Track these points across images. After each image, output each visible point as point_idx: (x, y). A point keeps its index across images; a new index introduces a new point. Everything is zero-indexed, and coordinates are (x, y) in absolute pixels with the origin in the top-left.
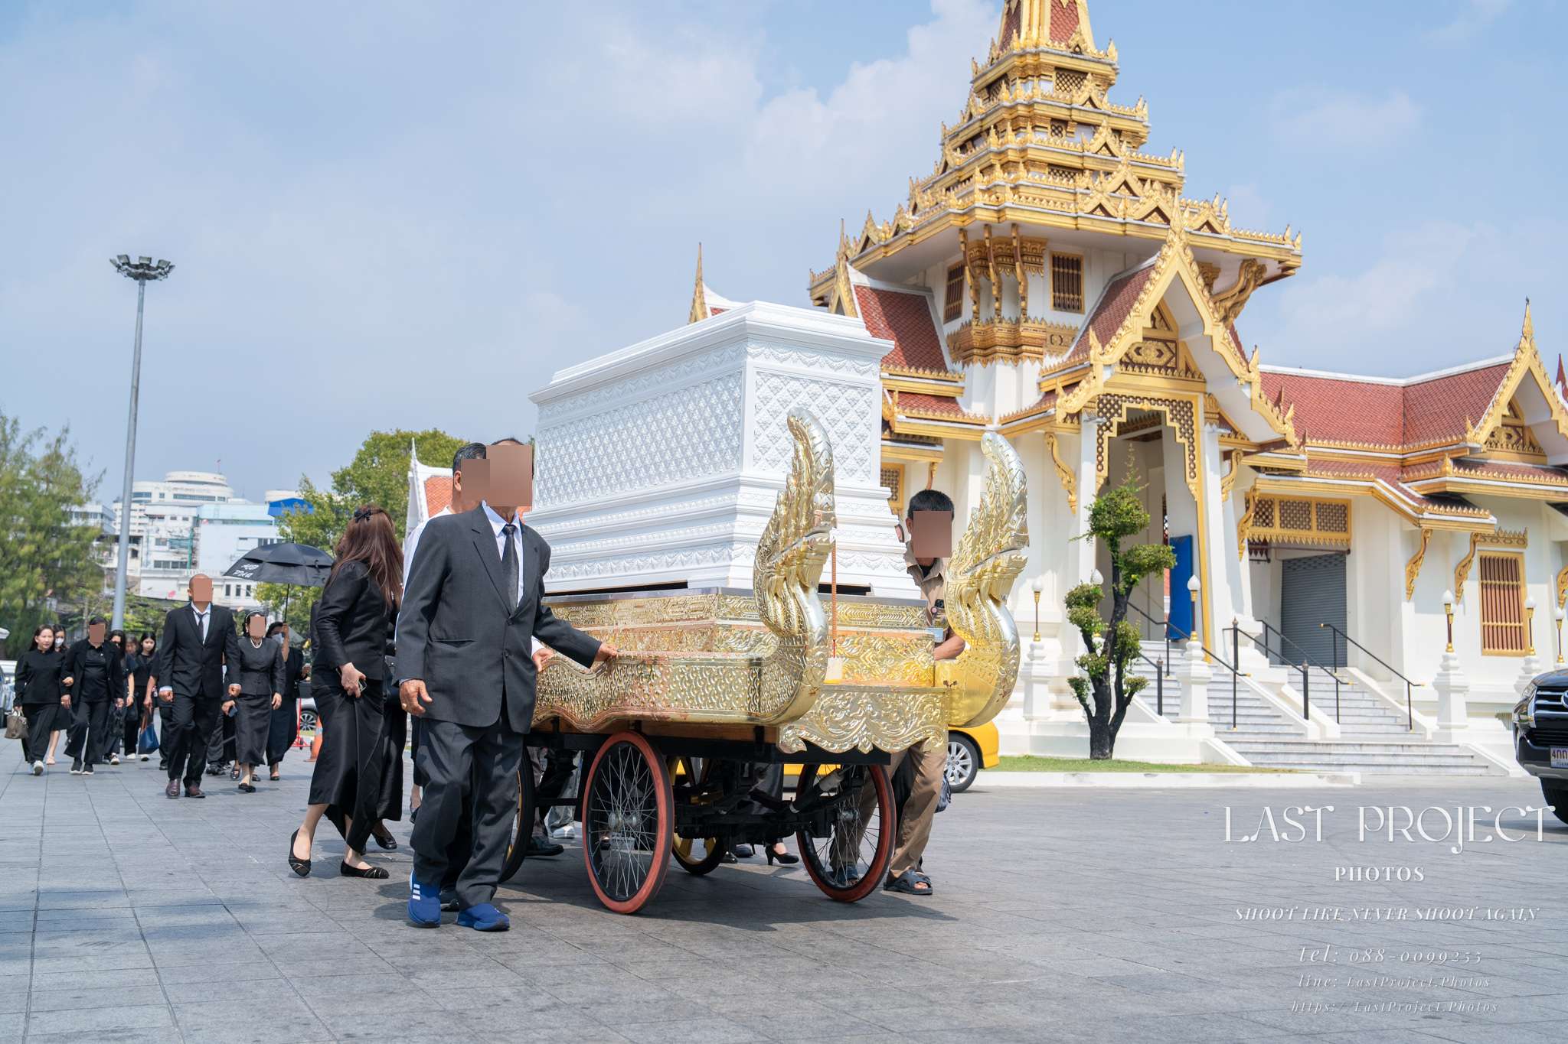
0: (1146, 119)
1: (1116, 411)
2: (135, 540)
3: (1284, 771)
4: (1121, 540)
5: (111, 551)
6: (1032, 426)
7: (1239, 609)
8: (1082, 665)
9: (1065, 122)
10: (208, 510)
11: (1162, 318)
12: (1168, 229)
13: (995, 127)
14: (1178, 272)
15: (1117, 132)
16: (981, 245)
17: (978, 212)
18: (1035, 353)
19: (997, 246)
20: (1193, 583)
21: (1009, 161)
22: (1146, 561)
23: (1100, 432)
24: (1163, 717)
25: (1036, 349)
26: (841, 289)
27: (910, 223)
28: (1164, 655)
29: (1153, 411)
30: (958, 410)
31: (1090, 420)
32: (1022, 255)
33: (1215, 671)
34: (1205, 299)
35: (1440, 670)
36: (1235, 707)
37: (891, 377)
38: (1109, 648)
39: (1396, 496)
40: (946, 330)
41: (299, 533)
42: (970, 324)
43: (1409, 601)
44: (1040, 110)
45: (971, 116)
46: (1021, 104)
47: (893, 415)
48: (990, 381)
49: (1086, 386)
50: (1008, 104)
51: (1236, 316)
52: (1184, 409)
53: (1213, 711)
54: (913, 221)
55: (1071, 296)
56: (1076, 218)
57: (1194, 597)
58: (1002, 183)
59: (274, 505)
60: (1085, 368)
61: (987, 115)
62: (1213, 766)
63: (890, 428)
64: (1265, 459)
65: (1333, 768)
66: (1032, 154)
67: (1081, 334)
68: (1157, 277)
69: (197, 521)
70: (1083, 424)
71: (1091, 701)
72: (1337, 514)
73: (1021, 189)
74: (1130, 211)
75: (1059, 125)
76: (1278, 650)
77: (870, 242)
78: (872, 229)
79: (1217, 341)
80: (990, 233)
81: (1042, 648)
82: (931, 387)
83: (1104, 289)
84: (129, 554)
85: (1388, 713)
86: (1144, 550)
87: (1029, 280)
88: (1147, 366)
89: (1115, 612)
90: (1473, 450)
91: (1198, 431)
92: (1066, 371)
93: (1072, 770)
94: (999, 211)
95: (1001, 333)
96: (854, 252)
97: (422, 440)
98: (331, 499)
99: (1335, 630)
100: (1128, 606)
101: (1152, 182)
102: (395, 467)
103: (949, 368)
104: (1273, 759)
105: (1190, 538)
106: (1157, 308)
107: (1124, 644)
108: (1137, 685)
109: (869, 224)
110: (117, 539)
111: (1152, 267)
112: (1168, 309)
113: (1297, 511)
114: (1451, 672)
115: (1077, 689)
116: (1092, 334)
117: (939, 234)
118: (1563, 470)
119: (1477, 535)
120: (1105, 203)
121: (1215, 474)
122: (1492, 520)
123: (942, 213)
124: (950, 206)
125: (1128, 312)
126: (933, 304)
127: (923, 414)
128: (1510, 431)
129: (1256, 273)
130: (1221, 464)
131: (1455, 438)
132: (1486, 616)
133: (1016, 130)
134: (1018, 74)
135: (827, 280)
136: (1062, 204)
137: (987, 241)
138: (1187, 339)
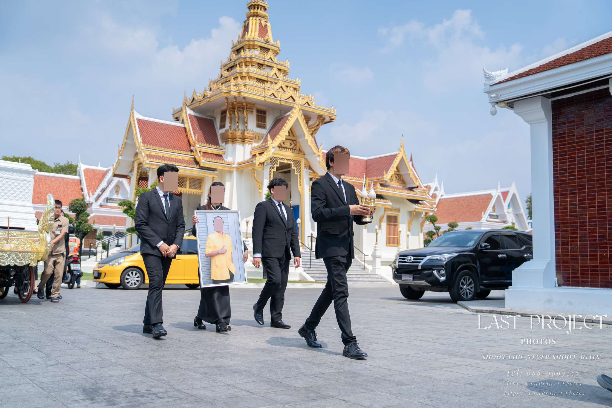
0: (289, 66)
1: (276, 163)
6: (248, 166)
7: (313, 230)
9: (262, 65)
11: (292, 132)
12: (294, 103)
13: (239, 64)
14: (297, 118)
15: (279, 70)
16: (233, 104)
17: (232, 92)
18: (250, 141)
19: (238, 104)
20: (299, 221)
21: (243, 76)
23: (270, 169)
26: (184, 115)
27: (209, 94)
29: (287, 163)
30: (223, 160)
31: (267, 165)
32: (247, 108)
33: (305, 250)
34: (306, 127)
35: (373, 251)
37: (200, 147)
40: (220, 132)
42: (228, 130)
43: (365, 228)
44: (254, 60)
45: (231, 60)
46: (248, 57)
47: (200, 160)
48: (234, 150)
49: (266, 154)
50: (243, 57)
51: (315, 133)
52: (298, 163)
54: (210, 94)
55: (262, 123)
56: (265, 97)
58: (240, 83)
60: (266, 148)
61: (236, 60)
62: (303, 281)
63: (199, 164)
66: (251, 75)
67: (265, 136)
68: (291, 119)
70: (265, 167)
73: (247, 86)
74: (283, 96)
75: (260, 65)
77: (194, 100)
78: (195, 95)
79: (309, 141)
80: (236, 100)
82: (214, 151)
83: (273, 122)
85: (358, 264)
87: (249, 116)
88: (286, 148)
90: (386, 181)
91: (302, 171)
92: (260, 148)
93: (257, 282)
94: (239, 93)
95: (238, 134)
96: (189, 102)
101: (290, 87)
103: (220, 145)
105: (298, 206)
106: (291, 129)
109: (194, 93)
111: (289, 115)
112: (294, 130)
114: (377, 251)
116: (269, 138)
117: (219, 98)
118: (411, 189)
119: (386, 208)
120: (274, 93)
121: (307, 185)
122: (391, 203)
123: (220, 92)
124: (222, 90)
125: (281, 130)
126: (216, 123)
127: (211, 160)
128: (397, 176)
129: (322, 120)
130: (309, 183)
131: (381, 177)
132: (387, 234)
133: (246, 66)
134: (247, 47)
135: (179, 112)
136: (260, 92)
137: (235, 103)
138: (299, 140)
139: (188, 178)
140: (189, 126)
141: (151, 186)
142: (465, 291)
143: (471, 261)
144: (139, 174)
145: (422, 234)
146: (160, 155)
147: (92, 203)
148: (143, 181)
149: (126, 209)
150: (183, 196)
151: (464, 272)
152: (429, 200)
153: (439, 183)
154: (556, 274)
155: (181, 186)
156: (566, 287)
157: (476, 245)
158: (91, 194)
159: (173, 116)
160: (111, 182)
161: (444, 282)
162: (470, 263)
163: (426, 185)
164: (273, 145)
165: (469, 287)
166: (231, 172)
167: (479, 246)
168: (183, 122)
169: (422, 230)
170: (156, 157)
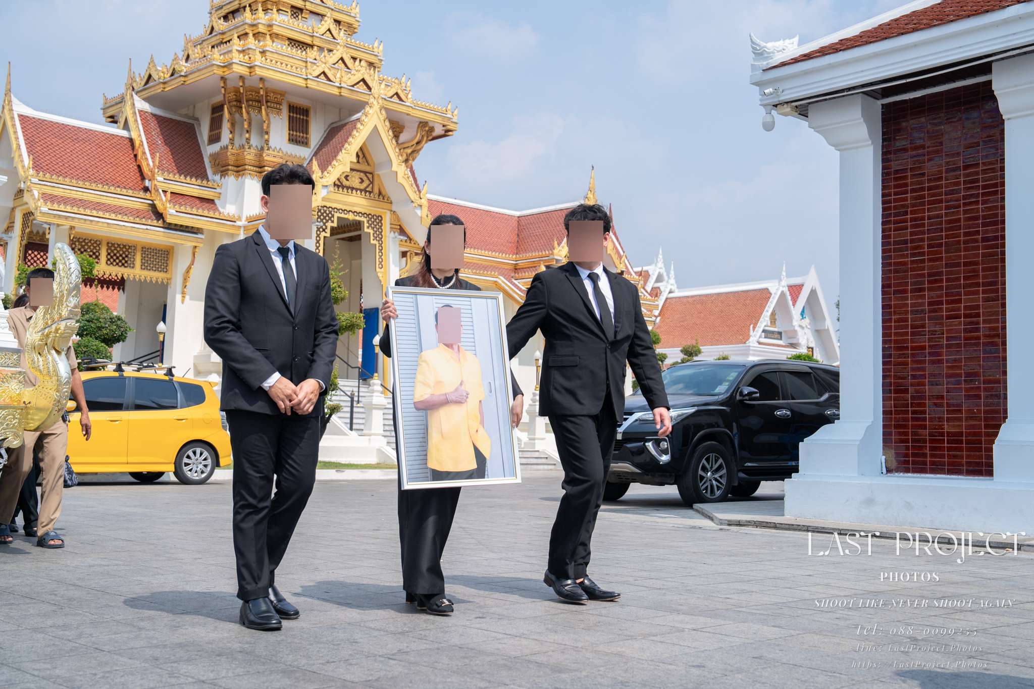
0: (358, 15)
1: (330, 218)
9: (301, 10)
11: (364, 156)
12: (370, 95)
13: (250, 6)
14: (376, 126)
15: (338, 22)
16: (237, 91)
17: (235, 66)
19: (249, 93)
21: (259, 33)
22: (344, 323)
23: (318, 232)
24: (353, 432)
26: (128, 111)
28: (356, 389)
29: (354, 220)
30: (216, 210)
32: (267, 102)
34: (393, 146)
35: (531, 402)
37: (165, 181)
40: (209, 150)
42: (226, 148)
47: (165, 209)
48: (241, 190)
51: (413, 160)
52: (377, 221)
53: (387, 428)
54: (186, 67)
55: (301, 134)
56: (306, 79)
58: (254, 48)
63: (163, 218)
66: (276, 30)
67: (307, 162)
68: (361, 128)
73: (268, 54)
74: (345, 79)
75: (297, 11)
77: (152, 78)
78: (153, 69)
79: (400, 175)
80: (243, 82)
82: (195, 191)
83: (325, 132)
86: (343, 316)
87: (272, 120)
88: (352, 189)
91: (386, 237)
94: (250, 67)
95: (250, 156)
96: (139, 84)
101: (360, 61)
103: (210, 178)
106: (361, 149)
108: (334, 409)
109: (151, 65)
111: (358, 120)
112: (369, 152)
116: (315, 163)
117: (205, 79)
120: (327, 71)
123: (209, 64)
124: (214, 60)
125: (341, 150)
126: (200, 131)
127: (189, 210)
129: (428, 132)
130: (400, 260)
131: (547, 252)
133: (266, 10)
135: (117, 104)
136: (297, 68)
137: (241, 89)
138: (379, 173)
139: (139, 248)
140: (140, 136)
142: (708, 484)
143: (721, 422)
144: (26, 236)
146: (75, 196)
148: (36, 253)
150: (127, 286)
151: (706, 445)
154: (883, 449)
155: (123, 265)
156: (902, 474)
157: (731, 391)
159: (104, 114)
161: (667, 464)
162: (718, 426)
165: (717, 476)
167: (738, 394)
168: (126, 127)
170: (65, 201)
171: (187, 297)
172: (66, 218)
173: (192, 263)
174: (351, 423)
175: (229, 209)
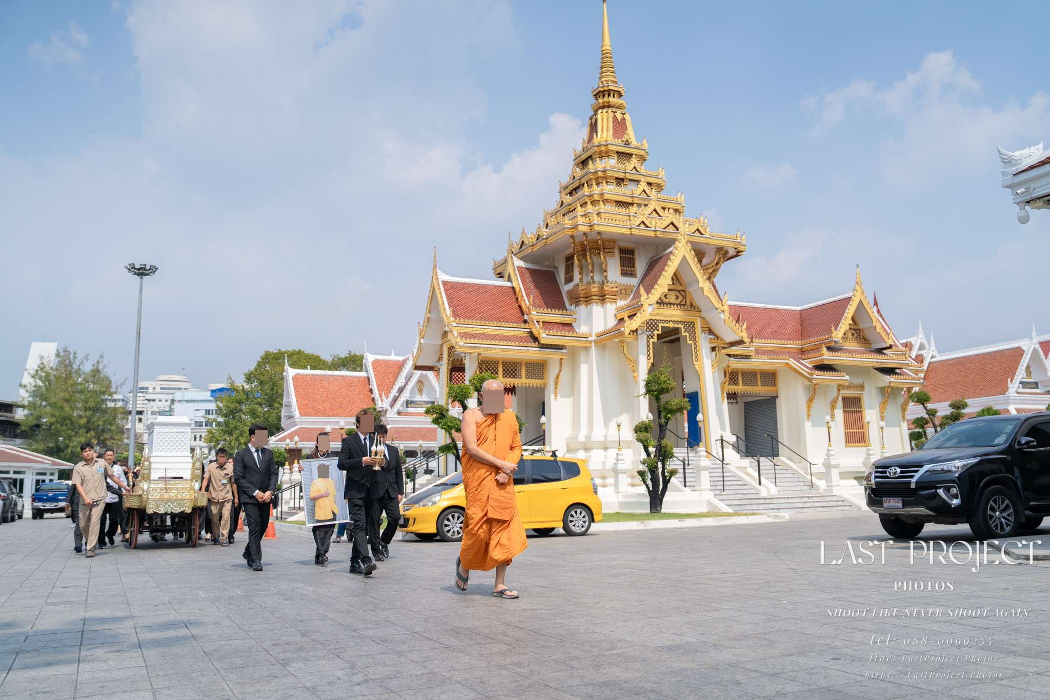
0: (664, 177)
1: (656, 328)
2: (140, 413)
3: (750, 514)
4: (661, 397)
5: (128, 419)
6: (613, 337)
7: (723, 429)
8: (644, 464)
9: (623, 180)
10: (178, 395)
11: (677, 279)
12: (678, 233)
13: (587, 183)
14: (684, 256)
15: (649, 184)
16: (582, 244)
17: (579, 227)
18: (612, 299)
19: (591, 244)
20: (700, 417)
21: (594, 200)
22: (675, 407)
23: (648, 339)
24: (687, 488)
25: (613, 297)
26: (510, 269)
27: (545, 233)
28: (686, 455)
29: (674, 328)
30: (574, 331)
31: (643, 333)
32: (604, 249)
33: (712, 462)
34: (698, 269)
35: (826, 457)
36: (723, 481)
37: (538, 314)
38: (657, 454)
39: (798, 366)
40: (565, 288)
41: (227, 406)
42: (578, 285)
43: (808, 421)
44: (609, 173)
45: (574, 177)
46: (600, 171)
47: (539, 334)
48: (590, 314)
49: (640, 316)
50: (593, 171)
51: (714, 277)
52: (690, 326)
53: (712, 484)
55: (630, 269)
56: (630, 229)
57: (700, 425)
58: (592, 212)
59: (213, 391)
60: (639, 306)
61: (583, 177)
62: (714, 513)
63: (538, 341)
64: (734, 350)
65: (775, 511)
66: (606, 197)
67: (636, 288)
68: (674, 258)
69: (173, 401)
70: (639, 336)
71: (649, 482)
72: (770, 377)
73: (602, 214)
74: (658, 224)
75: (620, 181)
76: (744, 450)
77: (524, 244)
78: (524, 237)
79: (706, 290)
80: (586, 237)
81: (622, 455)
82: (558, 318)
83: (647, 264)
84: (137, 421)
85: (800, 479)
86: (674, 401)
87: (608, 261)
88: (671, 304)
89: (660, 435)
90: (836, 342)
91: (698, 337)
92: (630, 308)
93: (641, 520)
94: (590, 226)
95: (594, 289)
96: (516, 248)
97: (291, 355)
98: (243, 387)
99: (772, 438)
100: (667, 430)
101: (669, 209)
102: (277, 369)
103: (568, 308)
104: (744, 508)
105: (696, 393)
106: (675, 274)
107: (665, 451)
108: (673, 473)
109: (523, 234)
110: (130, 412)
111: (671, 253)
112: (680, 274)
113: (750, 376)
114: (831, 457)
115: (641, 476)
116: (642, 289)
117: (560, 238)
118: (880, 351)
119: (840, 386)
120: (645, 220)
121: (708, 359)
122: (847, 377)
123: (561, 228)
124: (565, 224)
125: (660, 277)
126: (559, 276)
127: (555, 333)
128: (853, 332)
129: (724, 255)
131: (827, 336)
132: (846, 427)
133: (598, 184)
134: (597, 156)
135: (502, 264)
136: (623, 221)
137: (585, 242)
138: (690, 290)
139: (524, 363)
140: (519, 284)
141: (470, 381)
142: (998, 521)
143: (1003, 469)
144: (450, 362)
145: (906, 423)
147: (386, 411)
148: (457, 374)
149: (436, 418)
150: (517, 391)
152: (914, 366)
153: (925, 337)
155: (514, 376)
157: (1010, 441)
158: (384, 397)
159: (494, 272)
160: (411, 376)
161: (958, 507)
162: (1001, 472)
163: (904, 341)
164: (649, 301)
165: (1005, 515)
166: (587, 349)
167: (1016, 443)
168: (509, 280)
169: (904, 417)
170: (474, 336)
171: (559, 396)
172: (475, 348)
173: (560, 371)
174: (685, 482)
175: (582, 329)
